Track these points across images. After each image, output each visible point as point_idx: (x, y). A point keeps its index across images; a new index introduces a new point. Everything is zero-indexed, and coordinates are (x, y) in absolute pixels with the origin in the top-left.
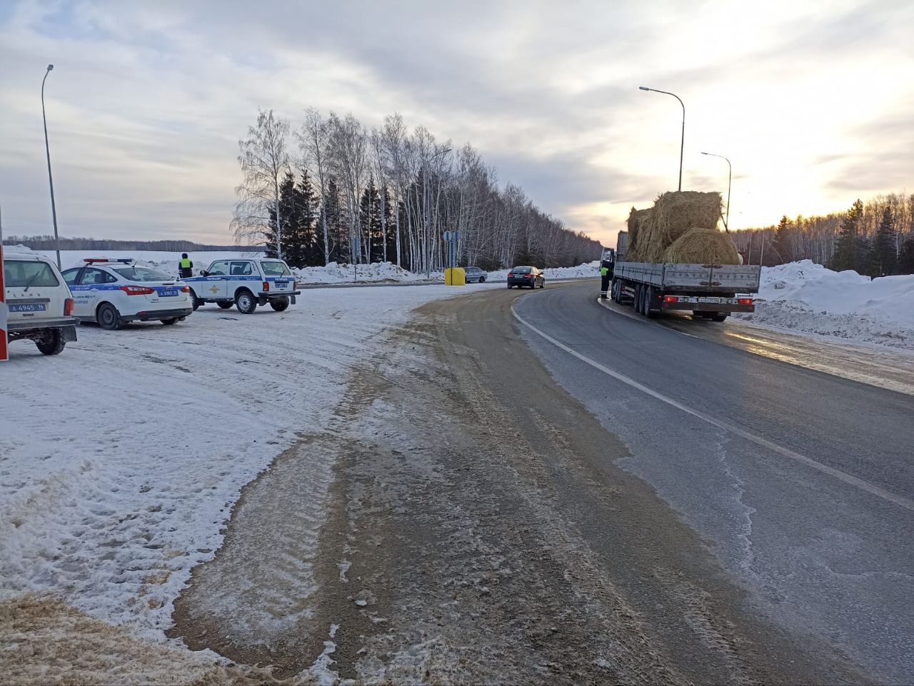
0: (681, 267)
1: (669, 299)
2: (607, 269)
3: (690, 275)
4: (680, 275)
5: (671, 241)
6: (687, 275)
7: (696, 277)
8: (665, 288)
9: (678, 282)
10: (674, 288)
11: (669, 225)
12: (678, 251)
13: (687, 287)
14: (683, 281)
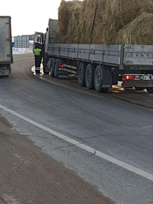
0: (137, 48)
1: (128, 77)
2: (41, 50)
3: (145, 55)
4: (137, 55)
5: (123, 24)
6: (142, 55)
7: (149, 57)
8: (125, 66)
9: (136, 61)
10: (132, 68)
11: (121, 10)
12: (133, 33)
13: (143, 66)
14: (139, 61)
